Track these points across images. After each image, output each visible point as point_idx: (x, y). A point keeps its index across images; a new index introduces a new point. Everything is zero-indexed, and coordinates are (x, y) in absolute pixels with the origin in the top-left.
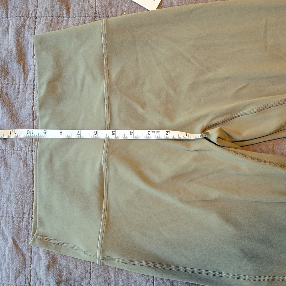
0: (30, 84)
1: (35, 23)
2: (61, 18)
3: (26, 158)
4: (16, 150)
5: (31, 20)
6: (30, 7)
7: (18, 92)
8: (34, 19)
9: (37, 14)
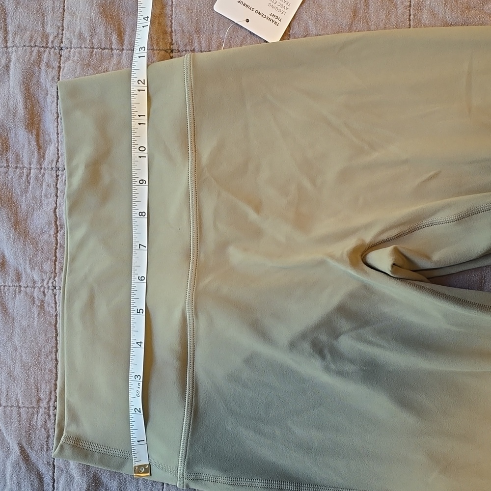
0: (50, 167)
1: (60, 58)
2: (107, 50)
3: (42, 301)
4: (24, 287)
5: (52, 53)
6: (49, 29)
7: (28, 181)
8: (57, 51)
9: (62, 42)
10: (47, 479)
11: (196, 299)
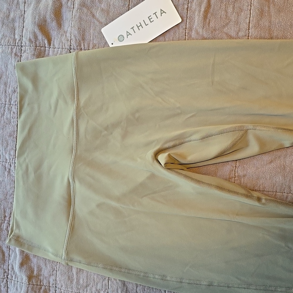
0: (14, 104)
1: (21, 51)
2: (43, 48)
3: (10, 169)
4: (2, 162)
5: (17, 49)
6: (17, 37)
7: (4, 110)
8: (20, 48)
9: (22, 43)
10: (6, 255)
11: (74, 173)
